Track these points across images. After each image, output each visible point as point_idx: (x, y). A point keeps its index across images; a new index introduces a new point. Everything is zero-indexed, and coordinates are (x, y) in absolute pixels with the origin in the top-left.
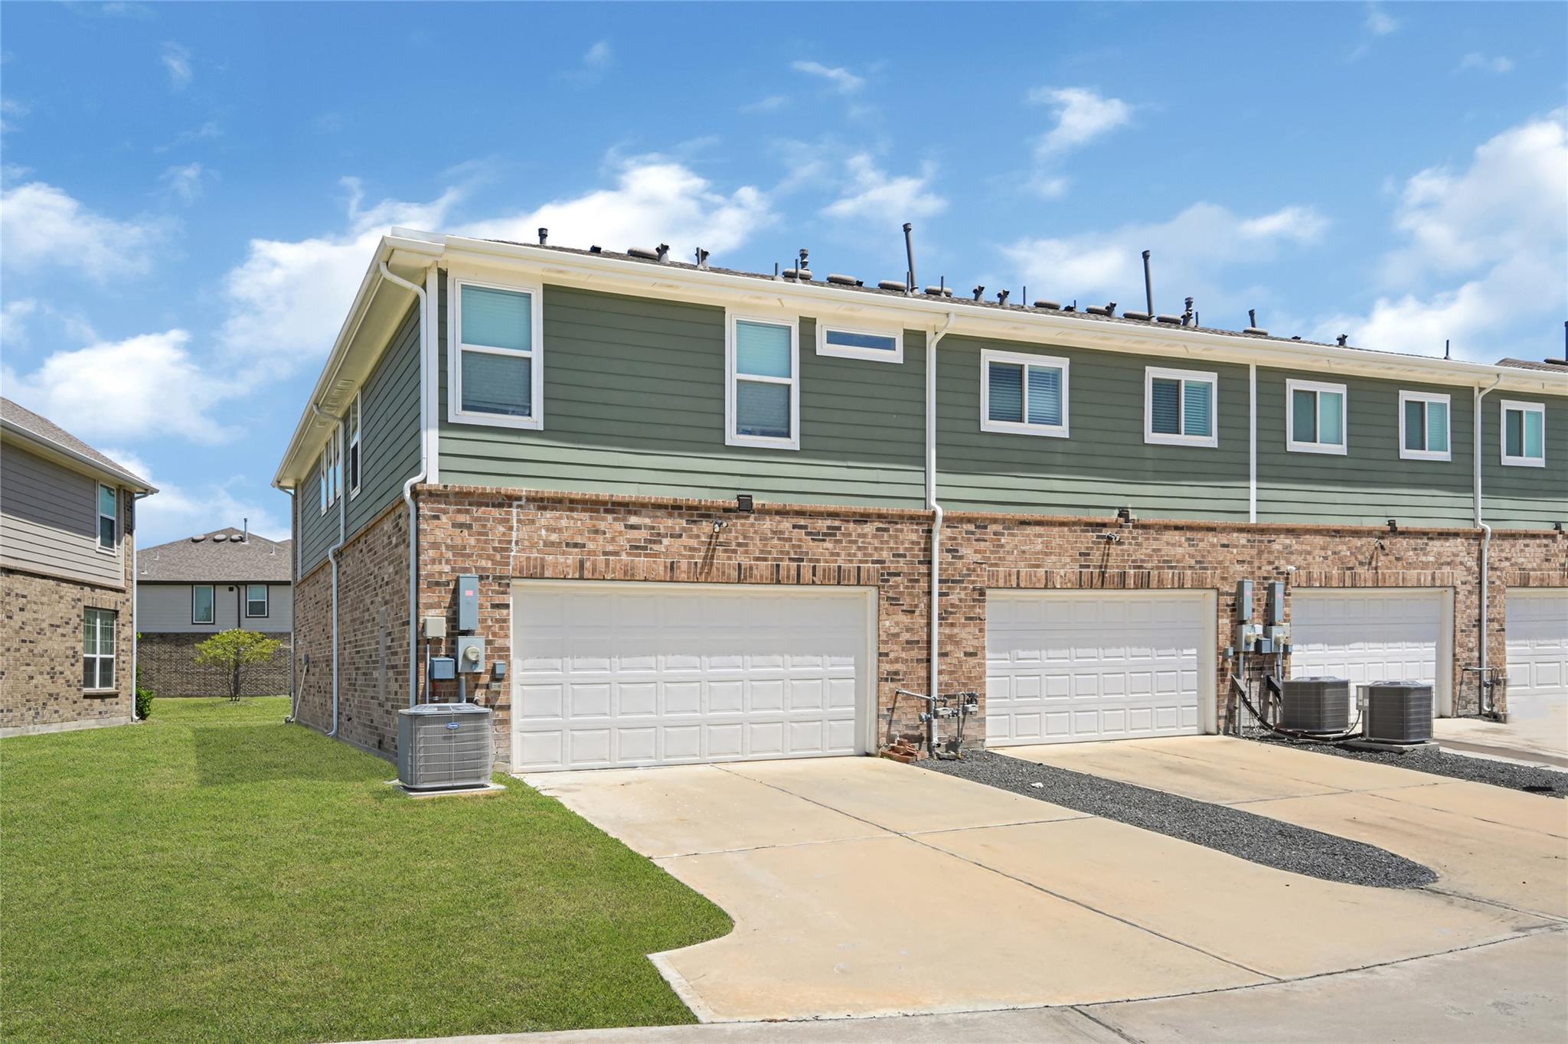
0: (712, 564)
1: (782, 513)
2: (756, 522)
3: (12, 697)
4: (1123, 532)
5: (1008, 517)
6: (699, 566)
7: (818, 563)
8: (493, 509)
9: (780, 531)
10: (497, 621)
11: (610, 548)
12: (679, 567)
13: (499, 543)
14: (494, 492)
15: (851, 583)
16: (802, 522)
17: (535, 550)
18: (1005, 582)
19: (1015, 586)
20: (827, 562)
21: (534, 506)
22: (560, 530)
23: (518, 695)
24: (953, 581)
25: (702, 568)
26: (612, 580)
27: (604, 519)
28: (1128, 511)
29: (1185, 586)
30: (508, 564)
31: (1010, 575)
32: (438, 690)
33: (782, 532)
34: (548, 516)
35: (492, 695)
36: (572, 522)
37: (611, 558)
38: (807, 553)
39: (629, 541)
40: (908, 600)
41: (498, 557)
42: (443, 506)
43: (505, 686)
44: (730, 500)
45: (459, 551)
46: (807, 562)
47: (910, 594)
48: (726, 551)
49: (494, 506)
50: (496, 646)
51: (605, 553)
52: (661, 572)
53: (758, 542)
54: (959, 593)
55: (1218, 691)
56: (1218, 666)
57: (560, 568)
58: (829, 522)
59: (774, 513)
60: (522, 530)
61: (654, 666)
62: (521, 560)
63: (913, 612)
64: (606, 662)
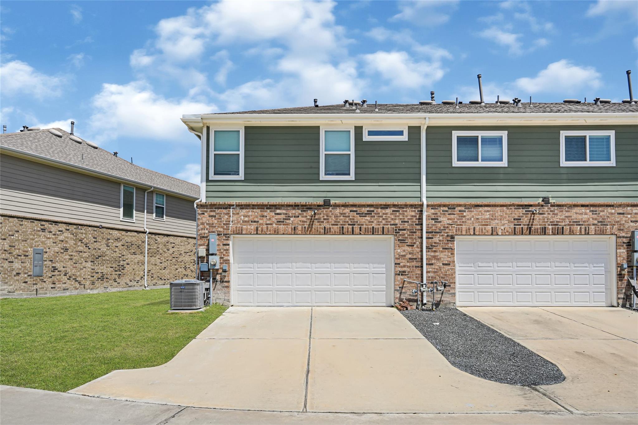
0: (312, 227)
1: (345, 206)
2: (333, 210)
3: (169, 275)
4: (544, 208)
5: (468, 203)
6: (306, 228)
7: (362, 226)
8: (223, 210)
9: (344, 213)
10: (225, 250)
11: (268, 222)
12: (298, 229)
13: (226, 222)
14: (223, 203)
15: (379, 234)
16: (355, 209)
17: (239, 224)
18: (467, 232)
19: (472, 233)
20: (367, 225)
21: (239, 208)
22: (249, 216)
23: (234, 277)
24: (435, 232)
25: (308, 229)
26: (269, 234)
27: (266, 211)
28: (549, 199)
29: (590, 234)
30: (229, 229)
31: (469, 229)
32: (204, 275)
33: (344, 214)
34: (244, 211)
35: (223, 277)
36: (253, 213)
37: (269, 226)
38: (357, 222)
39: (276, 219)
40: (410, 241)
41: (225, 227)
42: (206, 210)
43: (227, 274)
44: (320, 202)
45: (211, 225)
46: (357, 225)
47: (411, 238)
48: (318, 222)
49: (224, 209)
50: (224, 259)
51: (267, 224)
52: (290, 231)
53: (333, 218)
54: (439, 238)
55: (618, 285)
56: (617, 273)
57: (249, 230)
58: (368, 209)
59: (341, 206)
60: (234, 217)
61: (291, 267)
62: (234, 228)
63: (413, 246)
64: (271, 265)
